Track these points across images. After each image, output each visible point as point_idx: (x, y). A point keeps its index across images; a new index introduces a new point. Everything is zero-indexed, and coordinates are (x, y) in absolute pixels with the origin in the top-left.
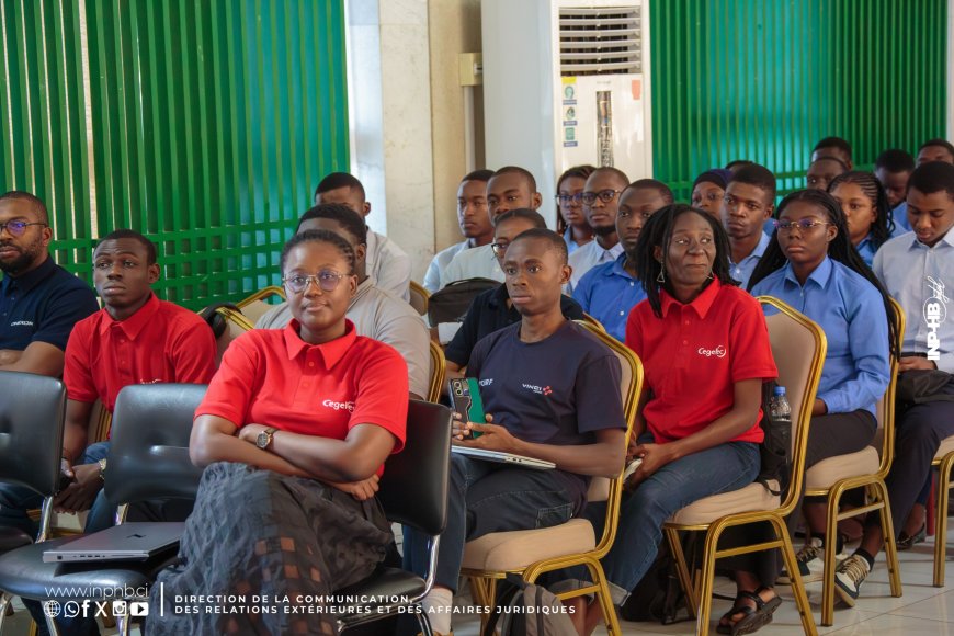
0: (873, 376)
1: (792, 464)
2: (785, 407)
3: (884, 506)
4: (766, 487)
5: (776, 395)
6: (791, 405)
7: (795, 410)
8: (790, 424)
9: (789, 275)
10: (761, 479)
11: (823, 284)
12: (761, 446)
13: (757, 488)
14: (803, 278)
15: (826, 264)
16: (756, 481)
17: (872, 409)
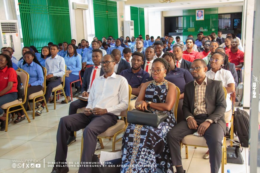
0: (40, 80)
1: (24, 96)
2: (23, 87)
3: (44, 99)
4: (19, 100)
5: (21, 85)
6: (24, 86)
7: (25, 87)
8: (24, 90)
9: (27, 65)
10: (18, 99)
11: (32, 66)
12: (18, 93)
13: (17, 100)
14: (29, 65)
15: (33, 63)
16: (17, 99)
17: (41, 85)
